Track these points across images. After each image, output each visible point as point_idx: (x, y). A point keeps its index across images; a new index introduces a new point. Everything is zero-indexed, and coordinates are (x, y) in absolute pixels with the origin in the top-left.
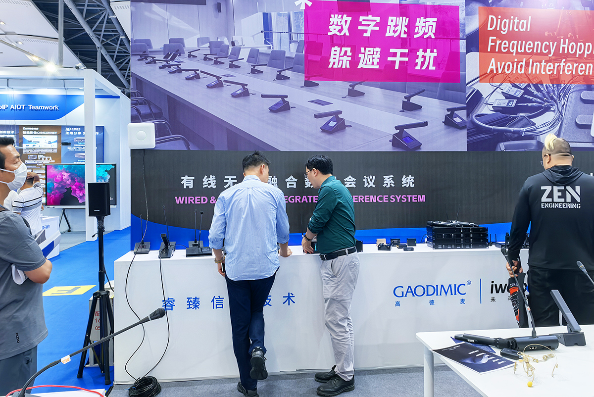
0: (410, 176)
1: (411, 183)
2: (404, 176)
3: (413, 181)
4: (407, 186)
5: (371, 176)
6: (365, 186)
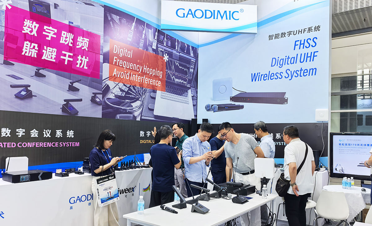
0: (72, 131)
1: (72, 135)
2: (68, 131)
3: (73, 134)
4: (70, 137)
5: (48, 130)
6: (44, 136)
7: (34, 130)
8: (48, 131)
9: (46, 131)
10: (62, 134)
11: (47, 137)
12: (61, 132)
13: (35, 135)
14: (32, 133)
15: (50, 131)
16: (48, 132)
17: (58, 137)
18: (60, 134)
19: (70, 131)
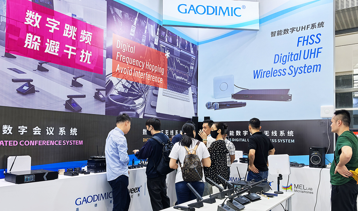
0: (75, 128)
1: (75, 133)
3: (77, 132)
4: (73, 135)
6: (47, 134)
7: (37, 127)
8: (51, 128)
9: (49, 129)
10: (65, 132)
11: (49, 134)
12: (64, 129)
13: (37, 133)
14: (34, 130)
15: (53, 128)
16: (51, 130)
17: (61, 135)
18: (63, 132)
19: (73, 129)
